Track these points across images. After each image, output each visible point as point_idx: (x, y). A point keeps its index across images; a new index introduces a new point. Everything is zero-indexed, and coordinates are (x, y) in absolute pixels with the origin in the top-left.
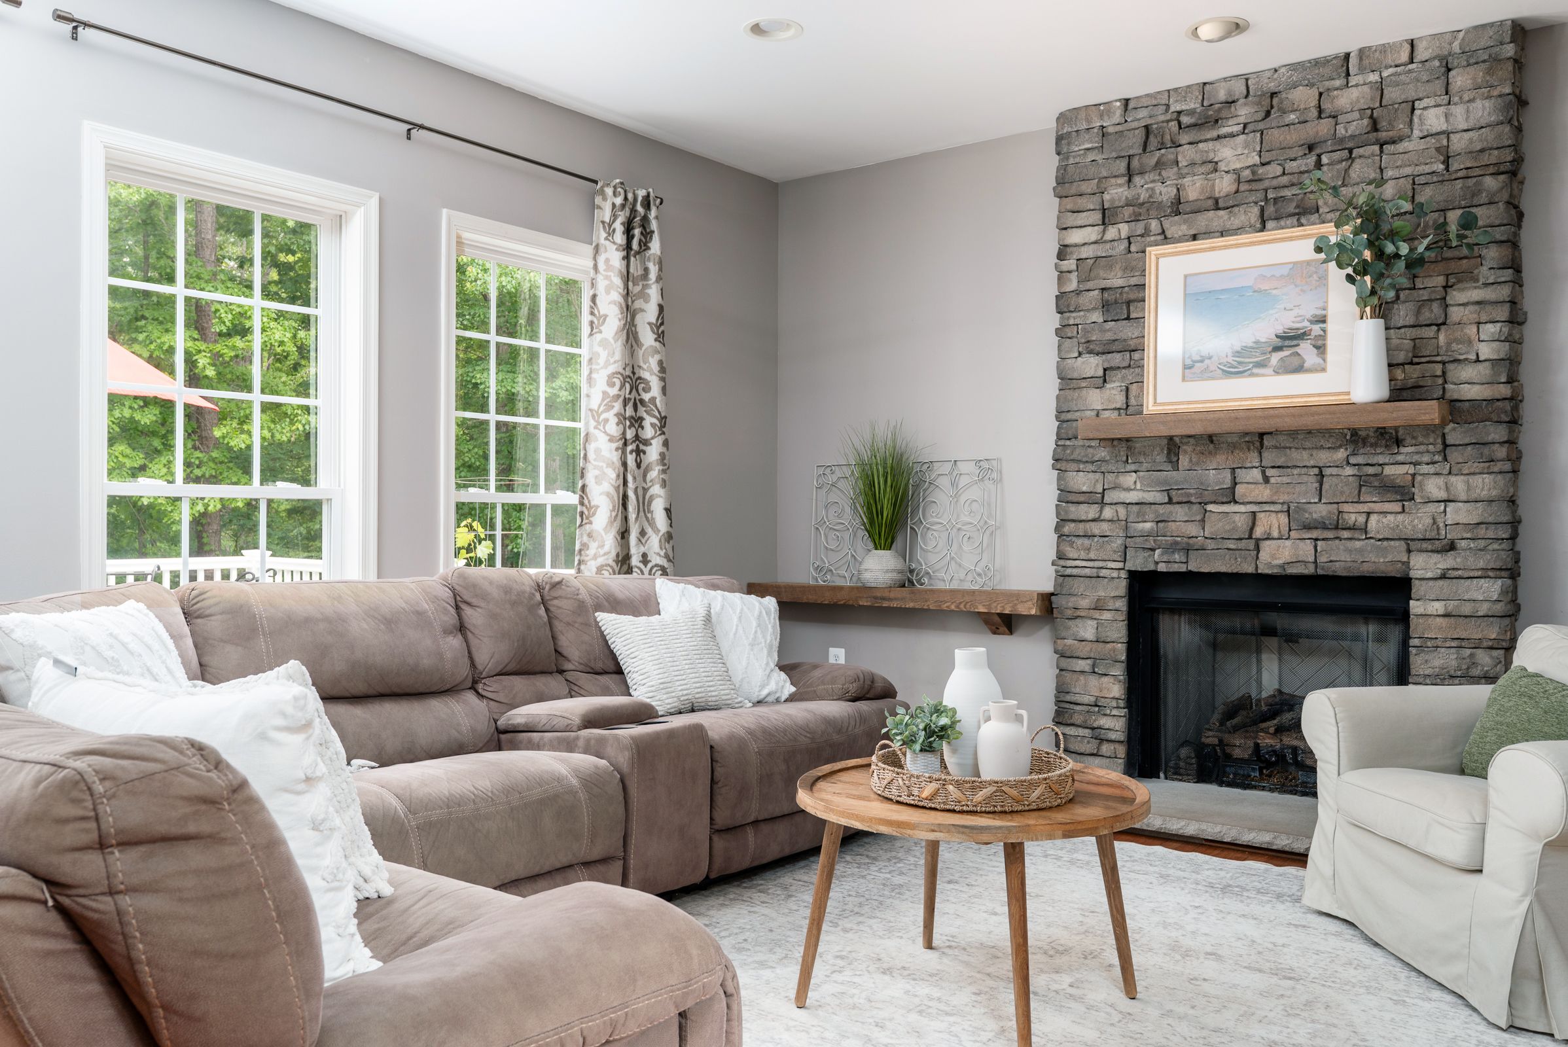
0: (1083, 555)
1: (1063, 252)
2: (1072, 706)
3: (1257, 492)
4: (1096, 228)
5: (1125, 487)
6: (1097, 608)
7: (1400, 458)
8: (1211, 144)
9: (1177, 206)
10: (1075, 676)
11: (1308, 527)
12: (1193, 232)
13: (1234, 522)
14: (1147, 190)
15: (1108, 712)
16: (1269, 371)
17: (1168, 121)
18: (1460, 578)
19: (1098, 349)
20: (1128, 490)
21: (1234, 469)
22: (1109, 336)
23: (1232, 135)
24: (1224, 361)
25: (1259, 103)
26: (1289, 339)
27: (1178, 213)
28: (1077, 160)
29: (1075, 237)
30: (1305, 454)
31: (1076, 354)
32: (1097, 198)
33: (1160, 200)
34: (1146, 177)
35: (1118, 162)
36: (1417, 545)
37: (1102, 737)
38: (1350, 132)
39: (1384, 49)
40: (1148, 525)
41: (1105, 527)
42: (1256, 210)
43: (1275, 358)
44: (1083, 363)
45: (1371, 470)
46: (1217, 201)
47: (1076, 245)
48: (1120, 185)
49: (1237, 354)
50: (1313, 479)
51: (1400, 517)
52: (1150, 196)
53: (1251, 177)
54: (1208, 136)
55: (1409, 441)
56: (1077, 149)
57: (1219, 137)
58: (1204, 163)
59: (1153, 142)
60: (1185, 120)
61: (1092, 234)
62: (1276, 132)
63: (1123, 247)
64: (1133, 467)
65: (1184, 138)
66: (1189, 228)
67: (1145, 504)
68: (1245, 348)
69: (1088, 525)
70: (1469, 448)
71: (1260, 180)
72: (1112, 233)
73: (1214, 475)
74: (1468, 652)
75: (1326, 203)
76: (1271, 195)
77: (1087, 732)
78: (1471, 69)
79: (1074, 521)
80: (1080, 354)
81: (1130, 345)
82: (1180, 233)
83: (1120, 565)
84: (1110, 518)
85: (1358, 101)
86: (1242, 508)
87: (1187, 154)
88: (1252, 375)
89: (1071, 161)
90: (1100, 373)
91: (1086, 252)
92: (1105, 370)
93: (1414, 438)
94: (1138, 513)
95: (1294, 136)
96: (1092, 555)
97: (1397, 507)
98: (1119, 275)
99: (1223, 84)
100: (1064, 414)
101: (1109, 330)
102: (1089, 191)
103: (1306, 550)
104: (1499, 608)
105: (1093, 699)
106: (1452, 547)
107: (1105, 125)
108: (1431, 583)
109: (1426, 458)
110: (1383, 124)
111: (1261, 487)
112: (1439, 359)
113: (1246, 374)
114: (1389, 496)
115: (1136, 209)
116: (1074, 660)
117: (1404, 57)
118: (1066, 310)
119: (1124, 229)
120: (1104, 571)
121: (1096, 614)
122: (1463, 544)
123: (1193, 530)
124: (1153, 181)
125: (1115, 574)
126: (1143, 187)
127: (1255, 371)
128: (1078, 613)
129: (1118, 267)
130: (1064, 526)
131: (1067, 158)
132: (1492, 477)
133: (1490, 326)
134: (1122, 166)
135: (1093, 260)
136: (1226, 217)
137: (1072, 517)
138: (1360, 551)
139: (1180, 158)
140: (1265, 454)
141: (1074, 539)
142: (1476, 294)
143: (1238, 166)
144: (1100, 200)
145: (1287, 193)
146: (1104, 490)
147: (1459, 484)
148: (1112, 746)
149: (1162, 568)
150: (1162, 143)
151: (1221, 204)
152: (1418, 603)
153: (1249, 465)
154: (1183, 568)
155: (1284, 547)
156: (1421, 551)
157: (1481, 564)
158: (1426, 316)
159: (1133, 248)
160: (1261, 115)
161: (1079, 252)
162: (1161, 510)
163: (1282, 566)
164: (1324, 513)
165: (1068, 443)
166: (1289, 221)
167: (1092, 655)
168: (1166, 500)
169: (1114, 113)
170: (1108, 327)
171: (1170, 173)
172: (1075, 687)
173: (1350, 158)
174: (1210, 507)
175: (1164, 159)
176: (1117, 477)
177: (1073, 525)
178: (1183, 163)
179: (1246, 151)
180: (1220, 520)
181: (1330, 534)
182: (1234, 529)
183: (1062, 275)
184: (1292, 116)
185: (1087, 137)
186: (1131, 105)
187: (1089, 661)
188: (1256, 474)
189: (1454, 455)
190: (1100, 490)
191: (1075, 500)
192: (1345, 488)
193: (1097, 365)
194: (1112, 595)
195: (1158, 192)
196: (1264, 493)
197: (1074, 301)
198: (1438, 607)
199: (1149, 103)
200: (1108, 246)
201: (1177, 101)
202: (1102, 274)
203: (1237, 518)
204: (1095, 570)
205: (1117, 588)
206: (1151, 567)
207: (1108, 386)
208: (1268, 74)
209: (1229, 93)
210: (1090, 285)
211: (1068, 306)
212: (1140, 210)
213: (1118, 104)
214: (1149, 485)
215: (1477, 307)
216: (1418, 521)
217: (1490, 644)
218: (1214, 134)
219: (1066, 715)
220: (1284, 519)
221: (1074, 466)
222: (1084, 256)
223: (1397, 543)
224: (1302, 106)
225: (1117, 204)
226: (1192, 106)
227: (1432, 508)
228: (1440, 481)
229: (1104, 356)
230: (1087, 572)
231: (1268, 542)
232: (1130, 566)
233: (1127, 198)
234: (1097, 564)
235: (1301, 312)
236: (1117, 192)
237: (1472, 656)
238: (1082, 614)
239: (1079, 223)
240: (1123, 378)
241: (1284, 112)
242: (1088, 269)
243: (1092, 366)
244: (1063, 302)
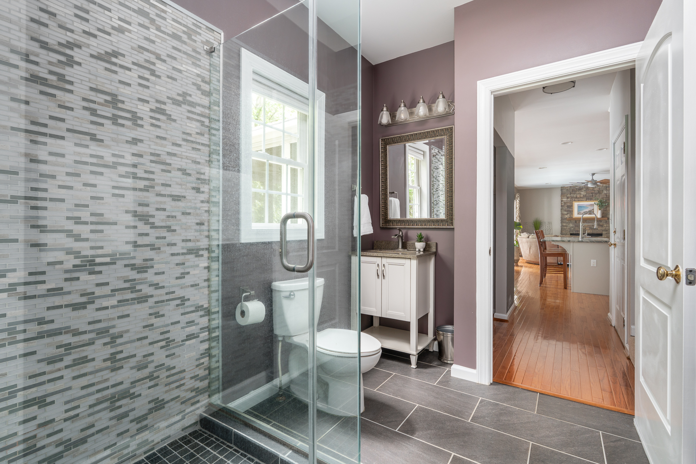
0: (565, 232)
1: (562, 201)
5: (570, 225)
9: (576, 197)
12: (578, 200)
17: (575, 189)
19: (567, 211)
23: (583, 191)
24: (583, 213)
25: (586, 188)
26: (589, 211)
29: (564, 200)
30: (591, 222)
31: (563, 211)
32: (566, 196)
33: (574, 197)
35: (570, 192)
38: (596, 192)
42: (586, 199)
43: (588, 213)
46: (581, 197)
54: (580, 191)
55: (602, 221)
58: (579, 193)
59: (573, 191)
60: (578, 189)
61: (566, 199)
64: (571, 223)
65: (577, 191)
67: (573, 227)
68: (585, 212)
71: (586, 196)
72: (568, 199)
81: (571, 211)
82: (576, 200)
83: (569, 233)
84: (568, 228)
85: (597, 189)
87: (577, 193)
88: (586, 214)
94: (571, 228)
95: (590, 192)
97: (601, 227)
98: (569, 204)
101: (568, 209)
103: (591, 231)
106: (607, 231)
107: (568, 188)
108: (605, 234)
110: (600, 192)
112: (603, 214)
119: (570, 199)
120: (567, 233)
123: (578, 229)
126: (572, 195)
131: (563, 191)
132: (607, 224)
133: (607, 211)
136: (582, 199)
137: (563, 228)
138: (597, 231)
140: (587, 222)
143: (583, 194)
145: (590, 197)
149: (574, 233)
156: (604, 231)
158: (604, 210)
159: (571, 201)
163: (589, 233)
165: (562, 220)
166: (589, 200)
168: (575, 226)
171: (576, 194)
173: (596, 195)
181: (594, 230)
183: (561, 203)
185: (566, 189)
186: (571, 187)
190: (568, 225)
191: (564, 226)
196: (587, 226)
197: (564, 206)
199: (573, 187)
200: (568, 201)
201: (577, 187)
202: (567, 204)
207: (568, 215)
209: (583, 187)
212: (572, 198)
213: (569, 186)
216: (604, 228)
221: (563, 223)
224: (591, 189)
225: (569, 197)
235: (591, 209)
236: (569, 195)
239: (564, 198)
240: (570, 214)
241: (589, 190)
242: (565, 203)
243: (566, 213)
244: (562, 206)
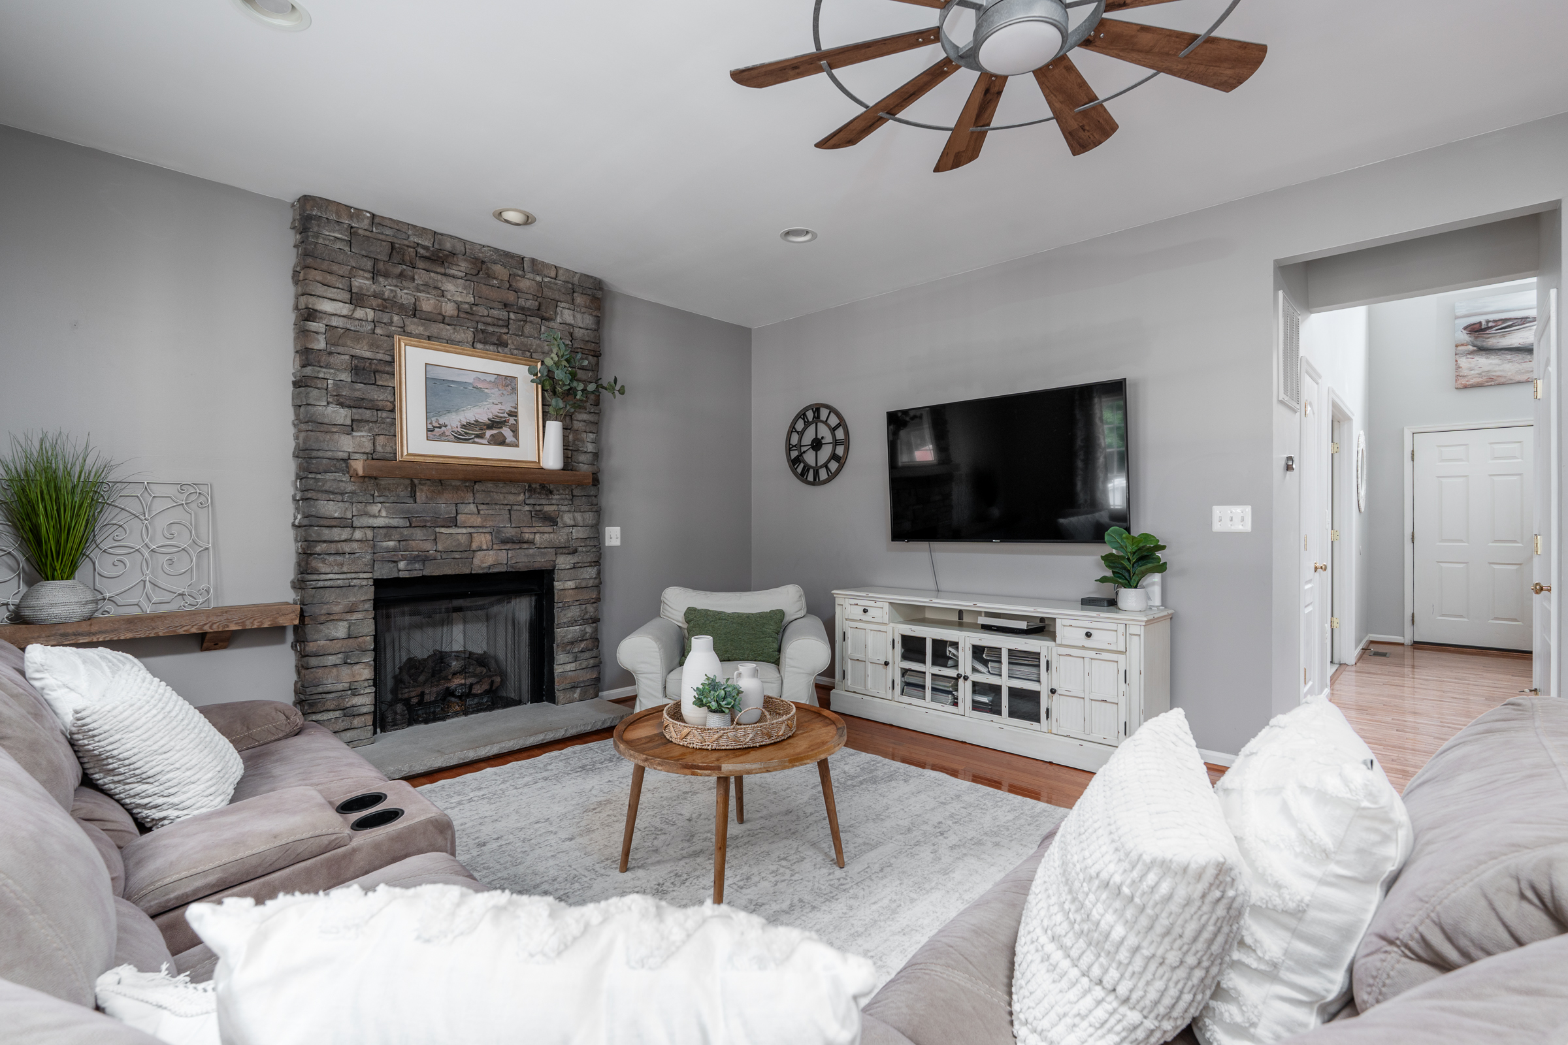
0: (336, 569)
1: (305, 313)
2: (324, 696)
3: (472, 520)
4: (347, 305)
5: (372, 514)
6: (350, 612)
7: (554, 502)
8: (439, 277)
9: (415, 312)
10: (327, 670)
11: (504, 542)
12: (427, 334)
13: (458, 540)
14: (392, 290)
15: (362, 692)
16: (485, 441)
17: (408, 246)
18: (581, 567)
19: (348, 403)
20: (375, 516)
21: (456, 504)
22: (358, 394)
23: (454, 277)
24: (456, 430)
25: (474, 264)
26: (495, 424)
27: (415, 316)
28: (327, 243)
29: (327, 306)
30: (501, 496)
31: (325, 404)
32: (345, 280)
33: (400, 302)
34: (390, 280)
35: (365, 259)
36: (561, 551)
37: (355, 713)
38: (527, 306)
39: (544, 264)
40: (391, 544)
41: (355, 545)
42: (471, 334)
43: (489, 433)
44: (333, 412)
45: (538, 508)
46: (444, 317)
47: (325, 313)
48: (367, 279)
49: (463, 426)
50: (507, 512)
51: (552, 535)
52: (394, 297)
53: (469, 310)
54: (438, 271)
55: (555, 492)
56: (327, 233)
57: (445, 275)
58: (435, 288)
59: (396, 258)
60: (422, 251)
61: (345, 309)
62: (484, 287)
63: (369, 328)
64: (381, 499)
65: (421, 264)
66: (425, 330)
67: (391, 527)
68: (469, 423)
69: (339, 545)
70: (584, 498)
71: (472, 314)
72: (360, 313)
73: (444, 507)
74: (584, 606)
75: (513, 343)
76: (480, 326)
77: (338, 714)
78: (584, 296)
79: (325, 542)
80: (328, 404)
81: (378, 406)
82: (417, 332)
83: (370, 575)
84: (360, 539)
85: (529, 288)
86: (464, 531)
87: (419, 276)
88: (474, 443)
89: (321, 241)
90: (349, 422)
91: (335, 322)
92: (352, 420)
93: (558, 490)
94: (385, 534)
95: (493, 294)
96: (345, 569)
97: (549, 529)
98: (366, 348)
99: (449, 239)
100: (316, 452)
101: (358, 390)
102: (341, 273)
103: (502, 556)
104: (597, 581)
105: (347, 685)
106: (575, 551)
107: (353, 225)
108: (566, 571)
109: (566, 503)
110: (543, 308)
111: (475, 517)
112: (571, 448)
113: (470, 441)
114: (547, 523)
115: (384, 303)
116: (325, 657)
117: (553, 274)
118: (317, 364)
119: (370, 314)
120: (355, 581)
121: (348, 617)
122: (580, 549)
123: (428, 546)
124: (396, 286)
125: (364, 583)
126: (387, 287)
127: (476, 440)
128: (332, 617)
129: (365, 342)
130: (316, 547)
131: (317, 238)
132: (593, 513)
133: (591, 434)
134: (369, 265)
135: (342, 331)
136: (452, 331)
137: (325, 538)
138: (533, 555)
139: (416, 277)
140: (477, 495)
141: (326, 557)
142: (585, 417)
143: (460, 299)
144: (349, 283)
145: (491, 329)
146: (353, 516)
147: (578, 516)
148: (363, 718)
149: (402, 575)
150: (403, 261)
151: (447, 320)
152: (560, 583)
153: (466, 502)
154: (419, 574)
155: (489, 555)
156: (562, 554)
157: (589, 560)
159: (378, 331)
160: (474, 272)
161: (330, 320)
162: (406, 532)
163: (489, 567)
164: (513, 533)
165: (319, 476)
166: (491, 348)
167: (343, 650)
168: (408, 525)
169: (363, 220)
170: (358, 387)
171: (410, 285)
172: (327, 679)
173: (525, 321)
174: (437, 530)
175: (405, 273)
176: (365, 506)
177: (325, 545)
178: (418, 281)
179: (465, 292)
180: (447, 538)
181: (517, 546)
182: (460, 544)
183: (304, 333)
184: (495, 282)
185: (337, 228)
186: (376, 220)
187: (340, 656)
188: (472, 507)
189: (577, 502)
190: (350, 516)
191: (328, 524)
192: (525, 519)
193: (346, 416)
194: (362, 599)
195: (399, 295)
196: (478, 521)
197: (324, 358)
198: (571, 584)
199: (392, 226)
200: (357, 323)
201: (415, 235)
202: (349, 343)
203: (460, 537)
204: (347, 581)
205: (366, 593)
206: (395, 575)
207: (354, 434)
208: (479, 247)
209: (453, 247)
210: (340, 349)
211: (319, 362)
212: (387, 305)
213: (368, 215)
214: (393, 513)
215: (585, 424)
216: (561, 537)
217: (594, 601)
218: (442, 271)
219: (319, 705)
220: (488, 537)
221: (325, 496)
222: (334, 324)
223: (552, 550)
224: (500, 278)
225: (364, 292)
226: (426, 243)
227: (566, 530)
228: (570, 515)
229: (354, 410)
230: (340, 582)
231: (479, 553)
232: (377, 575)
233: (375, 291)
234: (349, 576)
235: (503, 407)
236: (362, 282)
237: (586, 608)
238: (335, 618)
239: (329, 295)
240: (370, 430)
241: (488, 276)
242: (337, 336)
243: (342, 415)
244: (306, 356)
